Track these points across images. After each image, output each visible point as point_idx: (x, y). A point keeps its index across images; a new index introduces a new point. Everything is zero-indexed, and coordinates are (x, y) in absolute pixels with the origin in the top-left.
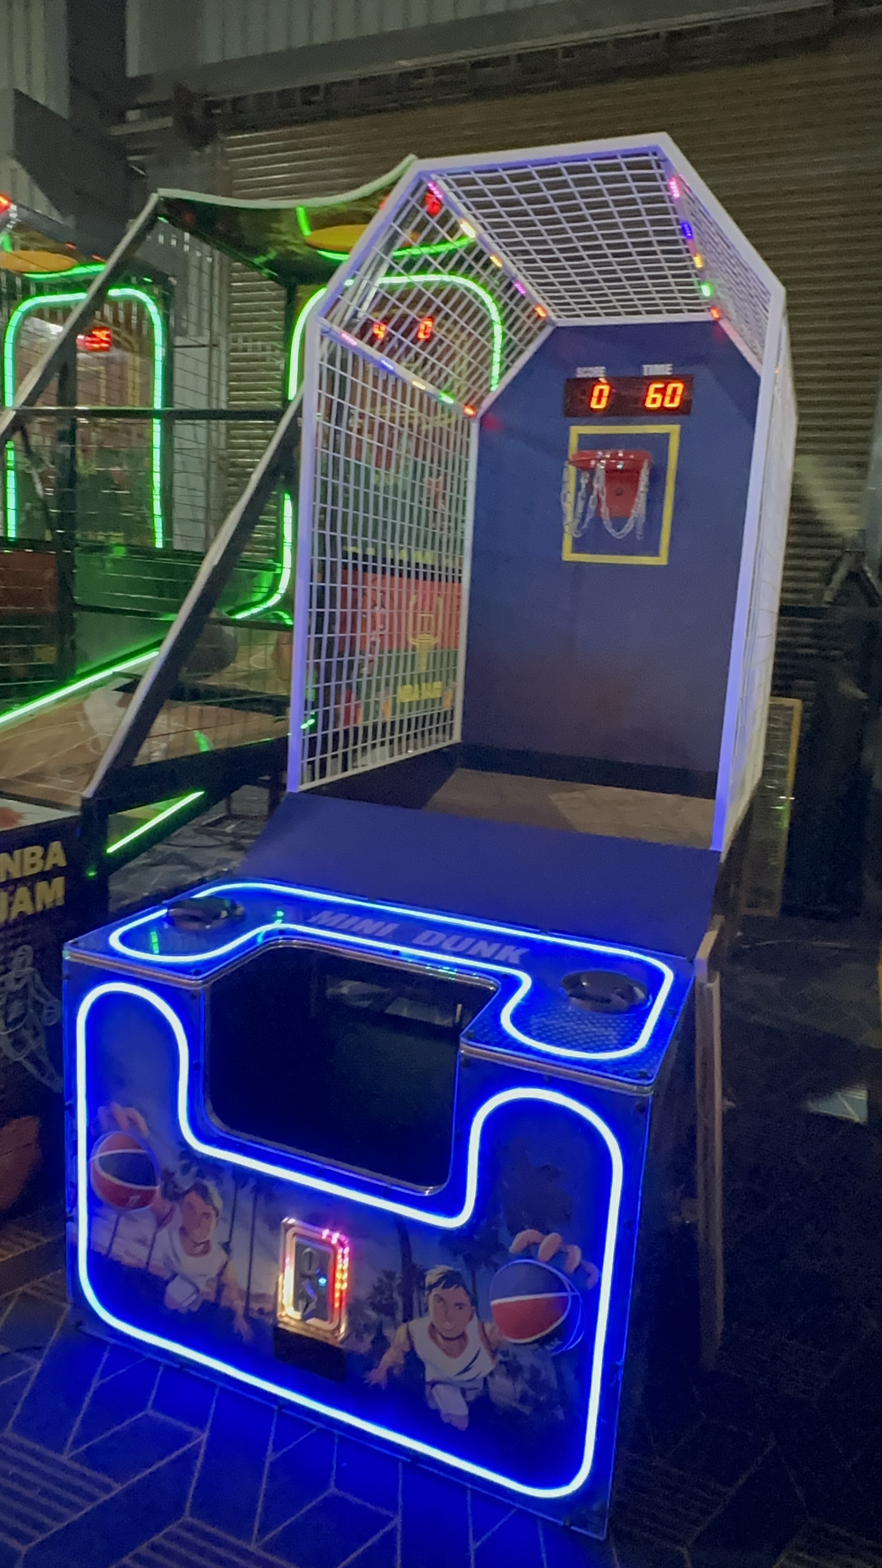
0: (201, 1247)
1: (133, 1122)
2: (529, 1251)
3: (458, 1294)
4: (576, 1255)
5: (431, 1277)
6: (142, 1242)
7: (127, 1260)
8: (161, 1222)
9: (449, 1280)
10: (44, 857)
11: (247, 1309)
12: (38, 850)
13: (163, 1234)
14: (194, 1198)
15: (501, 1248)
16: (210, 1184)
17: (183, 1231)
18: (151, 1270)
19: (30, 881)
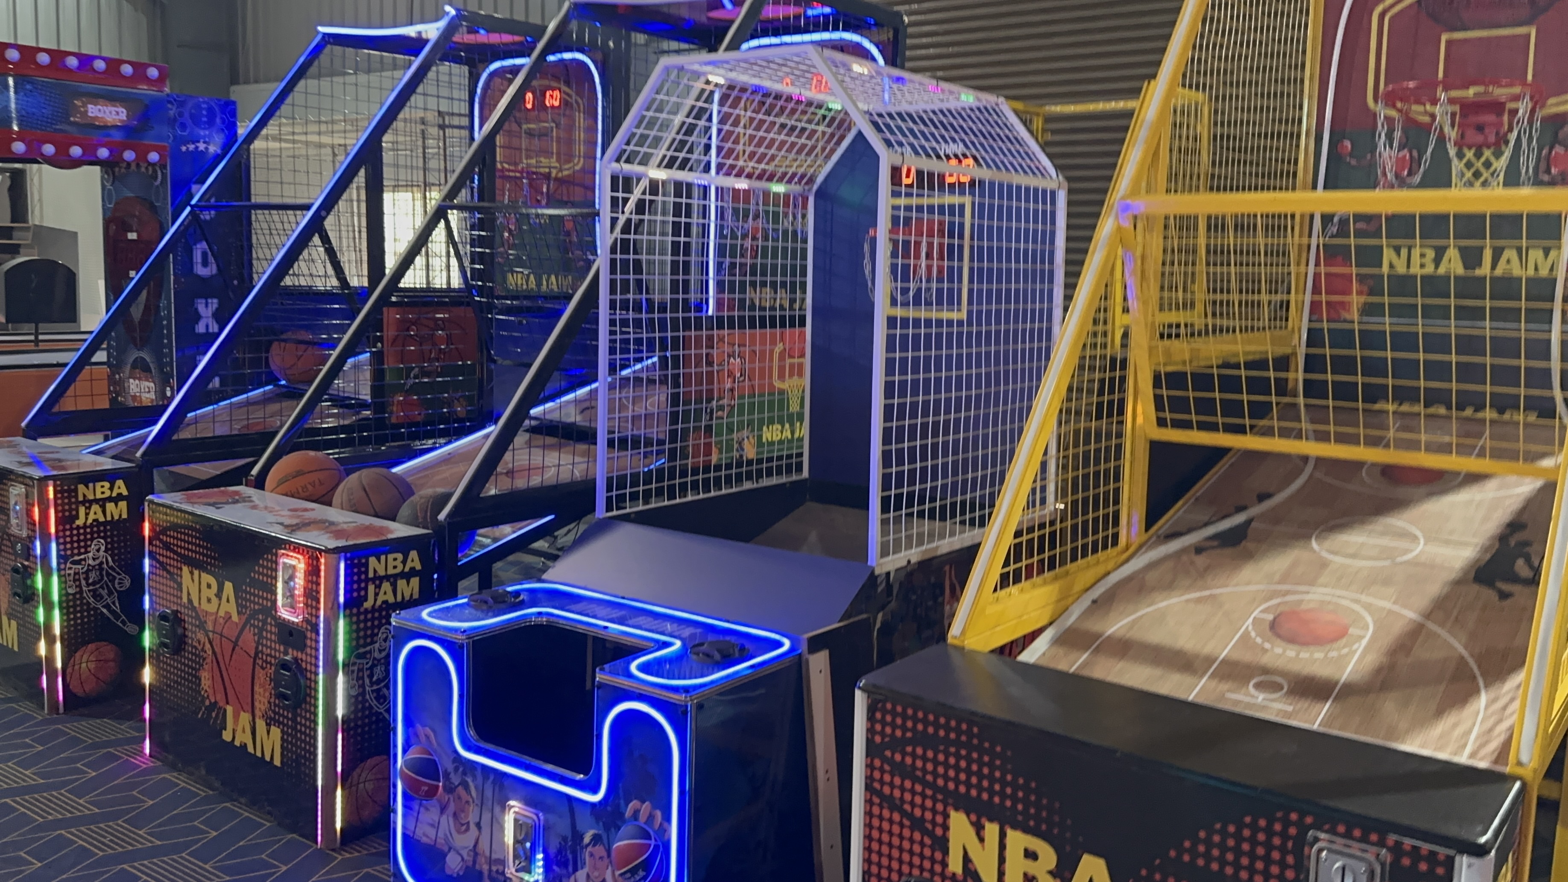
0: (464, 828)
1: (427, 737)
2: (636, 814)
3: (600, 850)
4: (658, 814)
5: (587, 839)
6: (432, 825)
7: (424, 840)
8: (443, 809)
9: (596, 839)
10: (404, 562)
11: (490, 870)
12: (400, 556)
13: (444, 819)
14: (461, 790)
15: (622, 815)
16: (469, 780)
17: (455, 815)
18: (438, 846)
19: (393, 579)
